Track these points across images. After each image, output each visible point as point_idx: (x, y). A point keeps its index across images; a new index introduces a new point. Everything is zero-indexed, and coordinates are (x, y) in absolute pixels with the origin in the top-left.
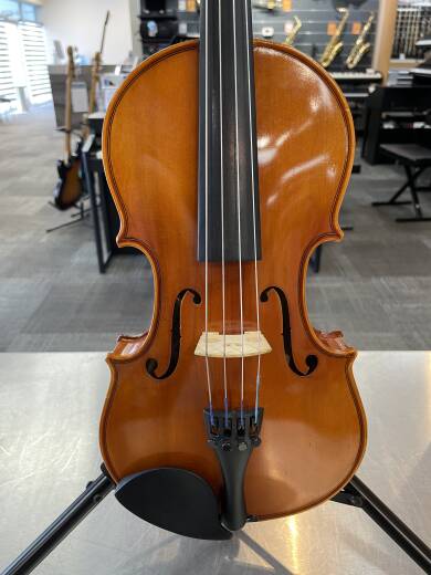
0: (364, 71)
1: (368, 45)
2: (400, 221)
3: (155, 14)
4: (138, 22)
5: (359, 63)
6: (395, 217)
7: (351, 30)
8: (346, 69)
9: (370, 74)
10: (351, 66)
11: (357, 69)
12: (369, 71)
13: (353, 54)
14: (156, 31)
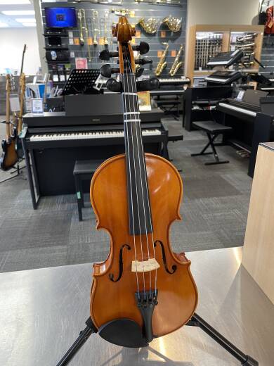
0: (180, 78)
1: (181, 63)
2: (207, 164)
3: (54, 47)
4: (45, 51)
5: (176, 73)
6: (204, 163)
7: (171, 54)
8: (170, 77)
9: (183, 79)
10: (172, 75)
11: (176, 77)
12: (182, 77)
13: (173, 68)
14: (56, 57)
